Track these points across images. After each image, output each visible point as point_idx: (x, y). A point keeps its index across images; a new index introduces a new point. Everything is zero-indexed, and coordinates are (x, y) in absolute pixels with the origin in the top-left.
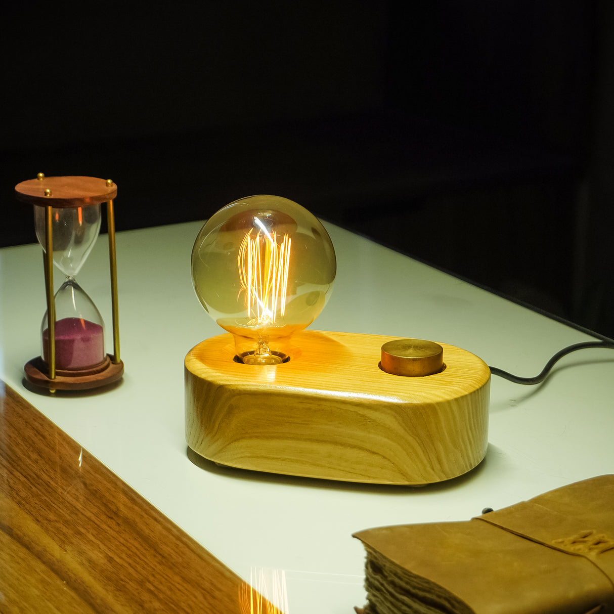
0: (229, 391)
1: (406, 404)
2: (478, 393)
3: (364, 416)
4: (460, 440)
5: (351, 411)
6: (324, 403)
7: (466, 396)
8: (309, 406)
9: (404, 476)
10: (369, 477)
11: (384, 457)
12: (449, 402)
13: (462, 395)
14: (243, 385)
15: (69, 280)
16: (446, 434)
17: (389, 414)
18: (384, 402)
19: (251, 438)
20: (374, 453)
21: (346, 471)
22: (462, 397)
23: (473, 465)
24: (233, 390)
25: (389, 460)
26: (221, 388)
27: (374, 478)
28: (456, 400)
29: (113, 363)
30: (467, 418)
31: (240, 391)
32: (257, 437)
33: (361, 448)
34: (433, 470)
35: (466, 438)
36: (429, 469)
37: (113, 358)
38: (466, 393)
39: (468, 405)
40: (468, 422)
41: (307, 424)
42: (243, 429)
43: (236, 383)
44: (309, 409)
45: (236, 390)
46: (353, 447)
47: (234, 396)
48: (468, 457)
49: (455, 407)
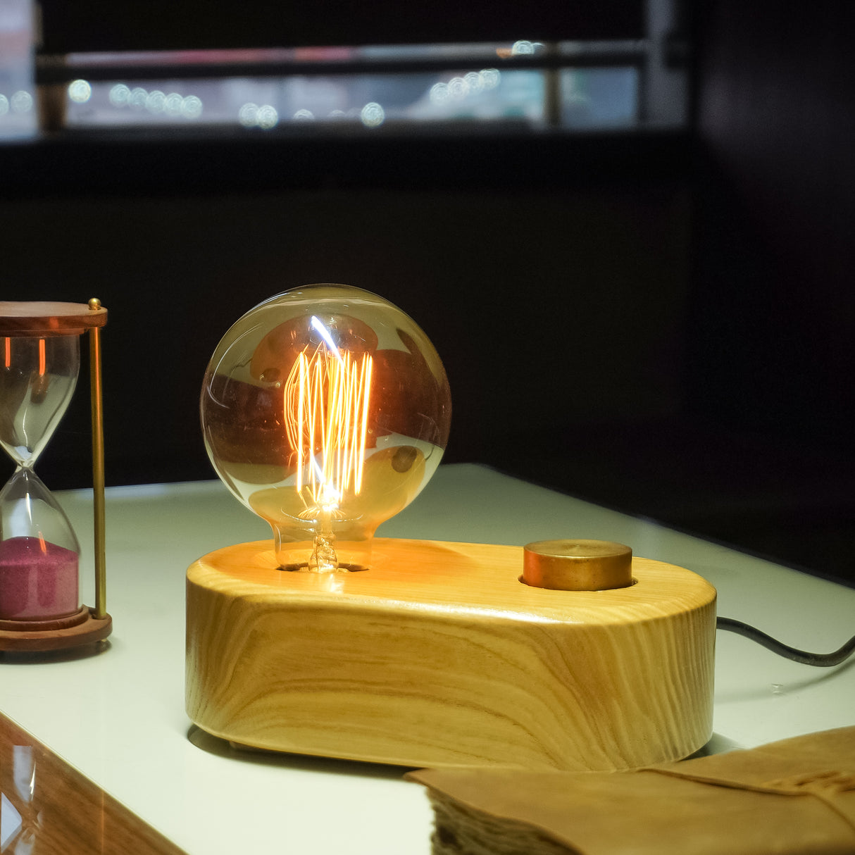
0: (252, 605)
1: (554, 625)
2: (688, 620)
3: (480, 646)
4: (655, 700)
5: (459, 638)
6: (411, 624)
7: (664, 620)
8: (386, 630)
9: (552, 758)
10: (489, 760)
11: (516, 724)
12: (631, 627)
13: (657, 616)
14: (275, 595)
15: (23, 468)
16: (627, 684)
17: (523, 642)
18: (516, 621)
19: (287, 690)
20: (499, 715)
21: (449, 749)
22: (657, 621)
23: (680, 752)
24: (257, 604)
25: (524, 728)
26: (238, 602)
27: (498, 761)
28: (646, 624)
29: (94, 618)
30: (667, 661)
31: (269, 605)
32: (297, 689)
33: (476, 708)
34: (604, 749)
35: (665, 698)
36: (596, 747)
37: (95, 613)
38: (665, 614)
39: (668, 636)
40: (668, 668)
41: (383, 664)
42: (274, 675)
43: (264, 592)
44: (387, 636)
45: (264, 603)
46: (462, 704)
47: (259, 614)
48: (670, 734)
49: (642, 636)
